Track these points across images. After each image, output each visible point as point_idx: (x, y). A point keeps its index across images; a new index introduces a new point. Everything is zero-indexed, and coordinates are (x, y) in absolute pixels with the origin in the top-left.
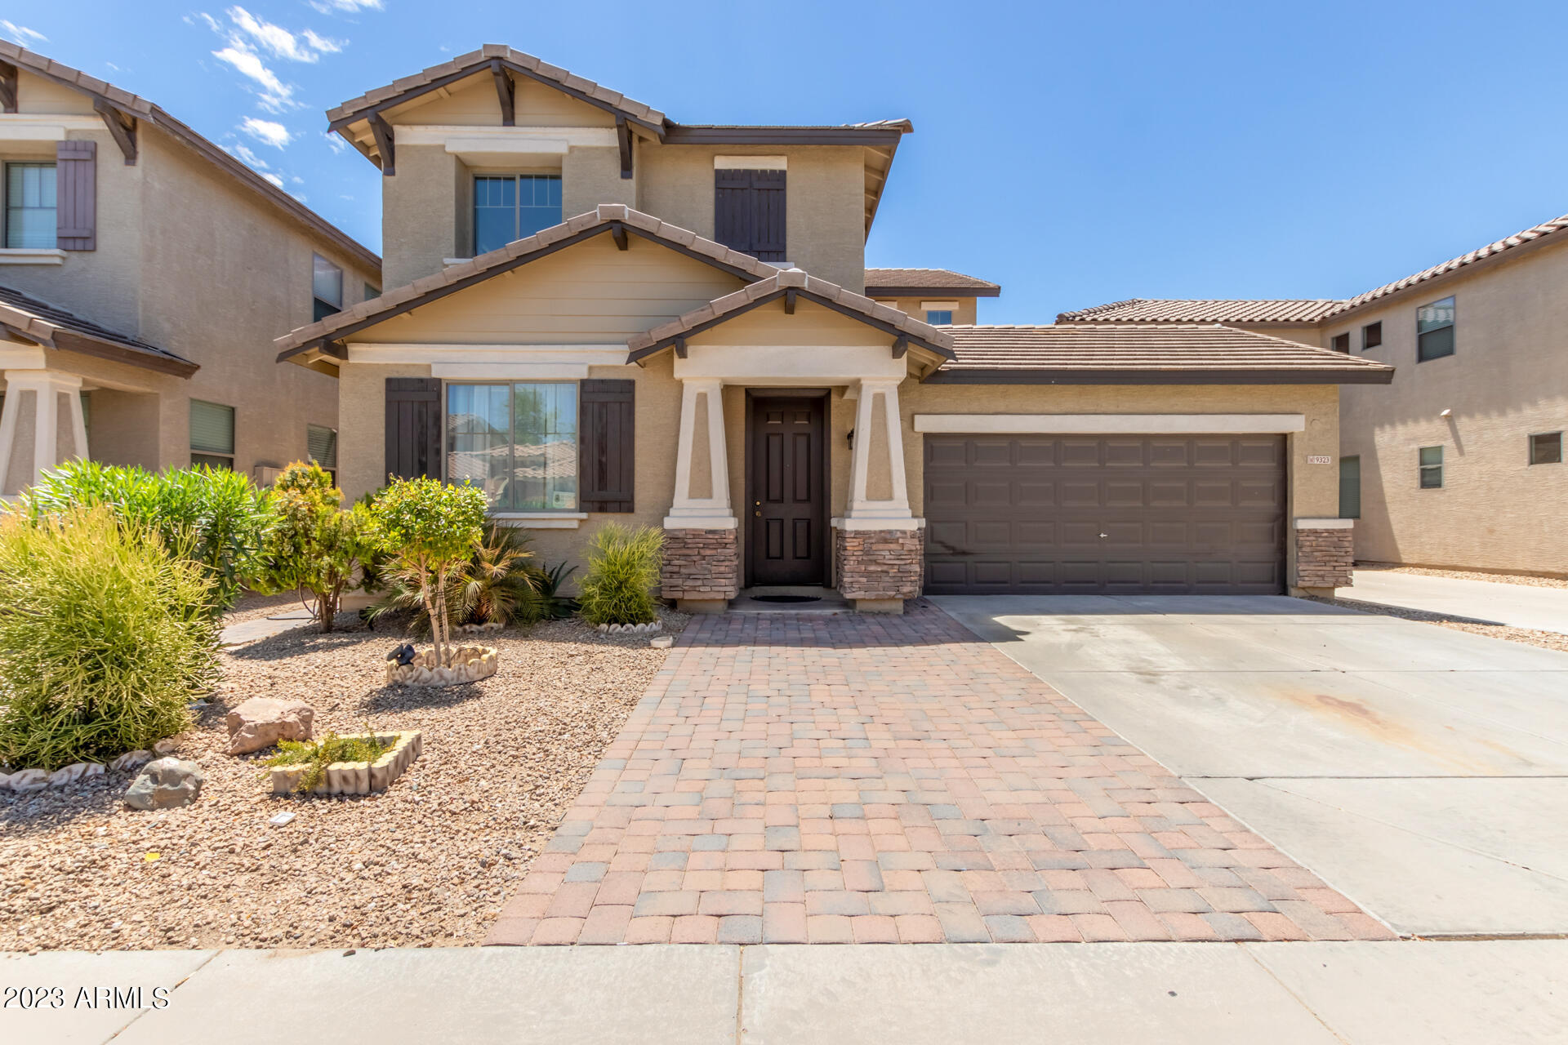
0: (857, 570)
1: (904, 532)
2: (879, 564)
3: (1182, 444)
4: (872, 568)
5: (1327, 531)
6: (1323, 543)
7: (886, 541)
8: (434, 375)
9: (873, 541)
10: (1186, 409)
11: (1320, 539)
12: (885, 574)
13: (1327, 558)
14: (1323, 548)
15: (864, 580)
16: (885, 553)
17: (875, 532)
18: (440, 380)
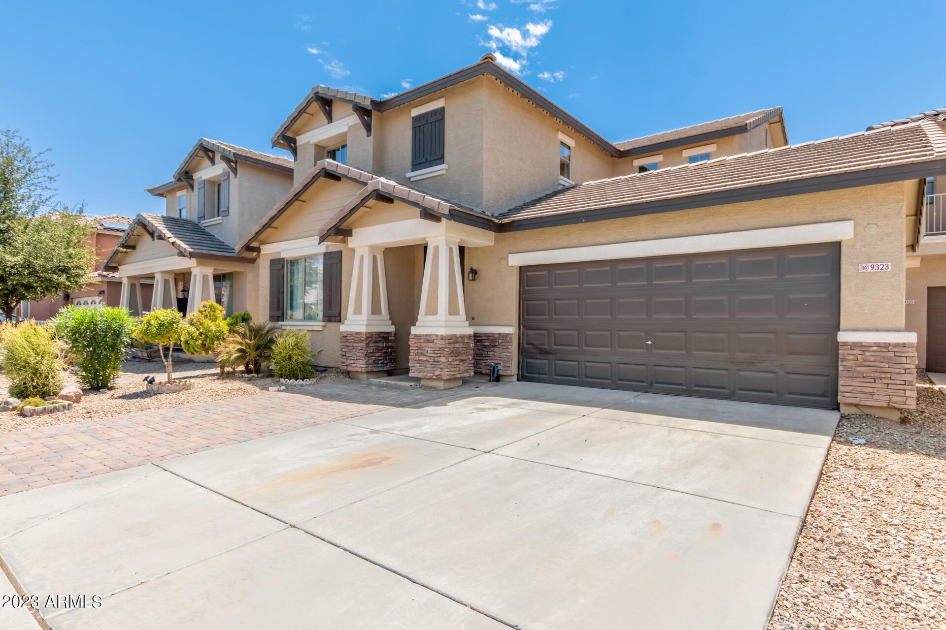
0: (415, 359)
1: (437, 336)
2: (425, 356)
3: (723, 260)
4: (422, 358)
5: (878, 345)
6: (872, 358)
7: (428, 341)
8: (282, 256)
9: (422, 341)
10: (718, 229)
11: (867, 354)
12: (427, 362)
13: (877, 375)
14: (872, 364)
15: (418, 365)
16: (429, 348)
17: (423, 335)
18: (284, 259)
